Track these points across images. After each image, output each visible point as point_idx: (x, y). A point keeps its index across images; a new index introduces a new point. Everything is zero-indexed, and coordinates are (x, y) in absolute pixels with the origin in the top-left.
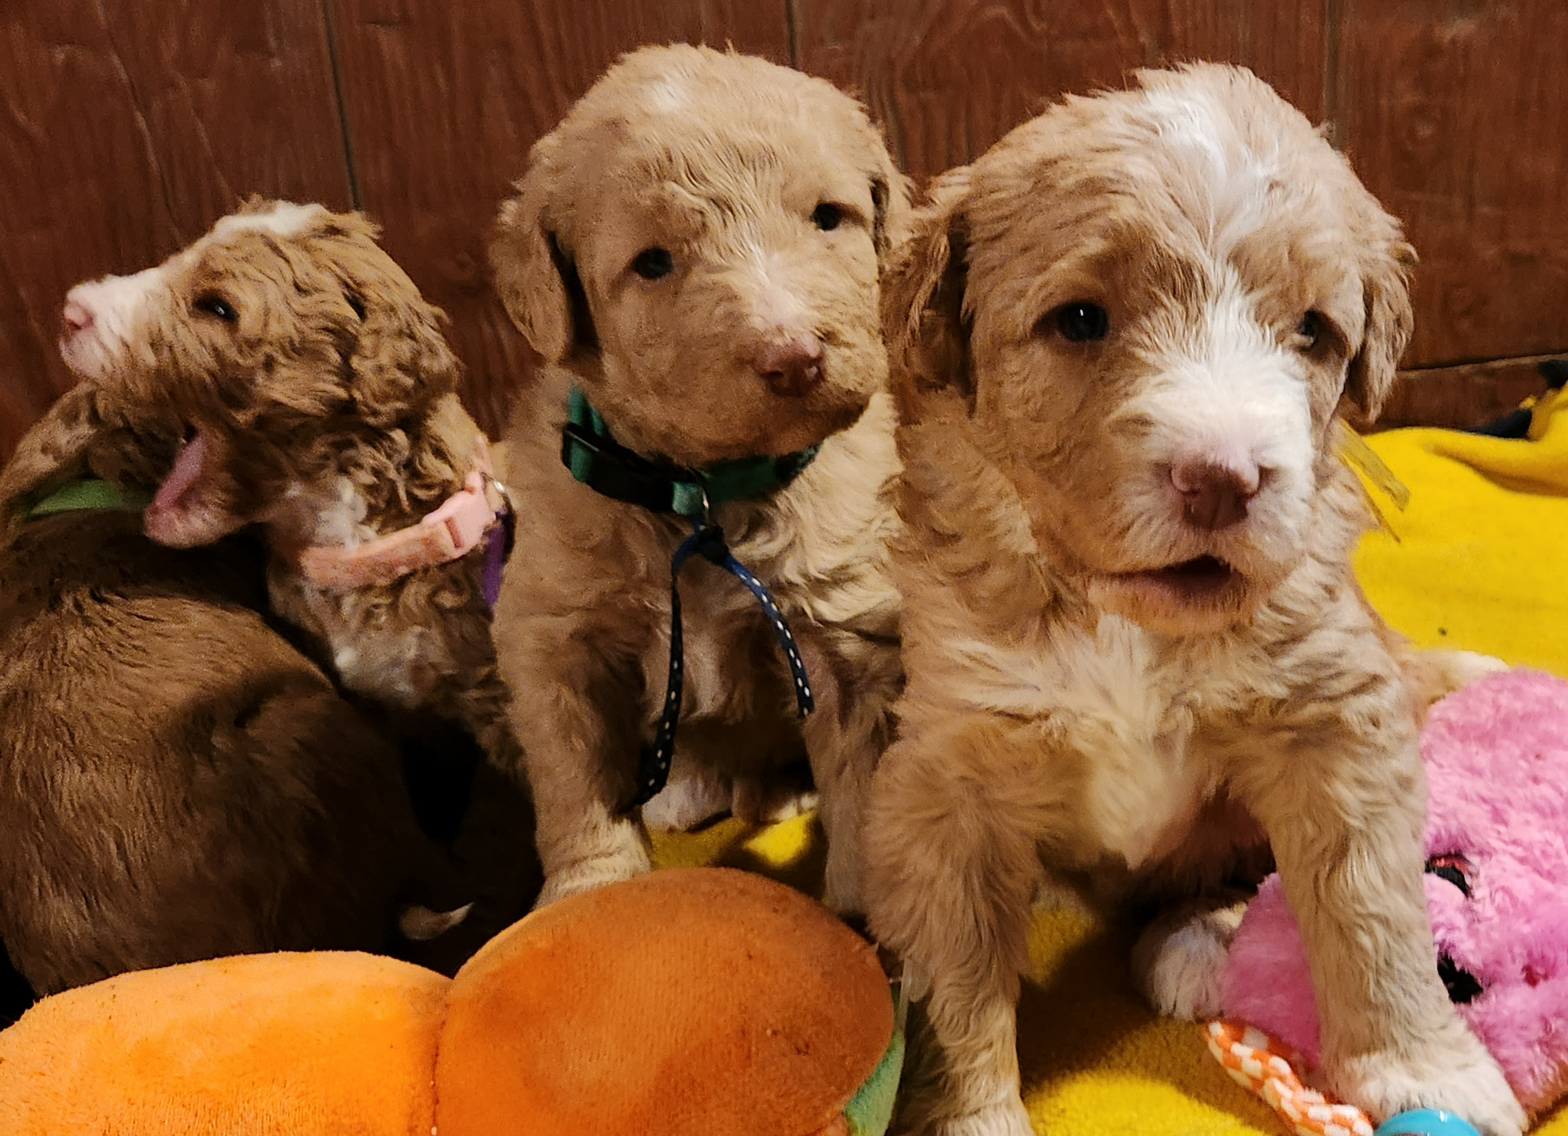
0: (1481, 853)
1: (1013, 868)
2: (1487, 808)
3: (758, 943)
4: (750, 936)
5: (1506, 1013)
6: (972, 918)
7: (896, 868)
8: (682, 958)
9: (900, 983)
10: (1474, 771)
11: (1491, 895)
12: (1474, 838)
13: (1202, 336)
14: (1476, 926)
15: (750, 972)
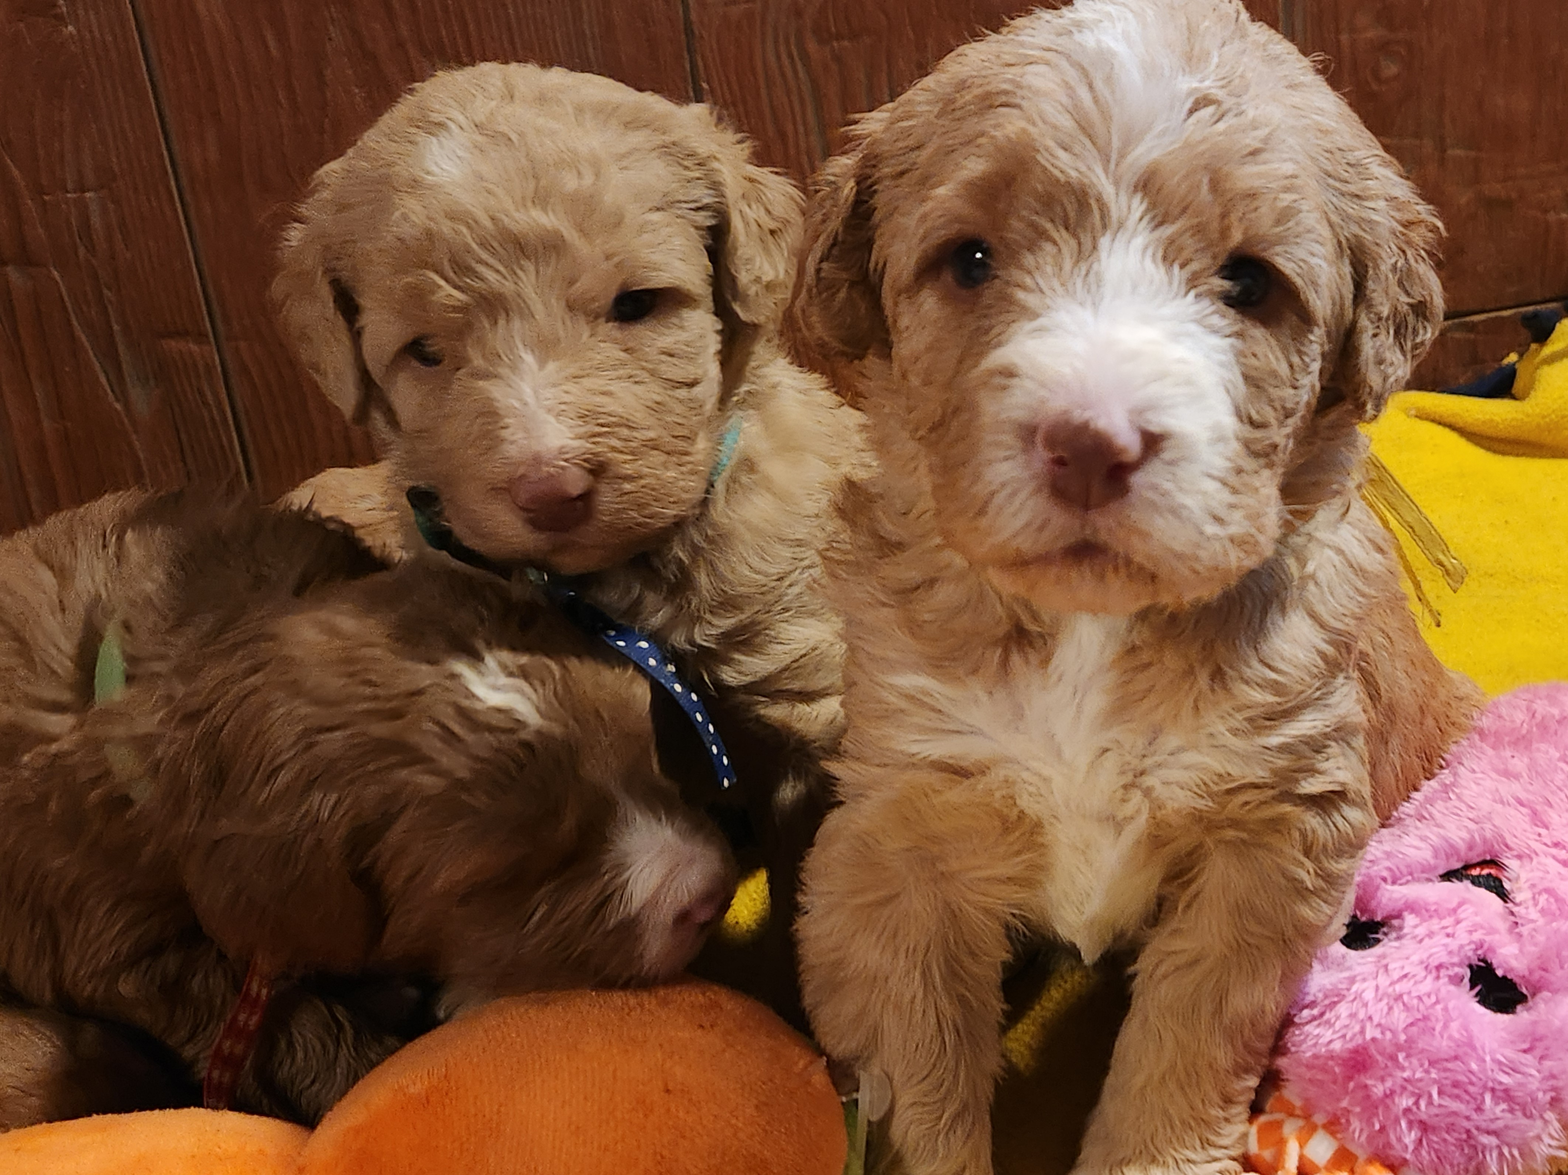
0: (1519, 857)
1: (977, 952)
2: (1524, 810)
3: (678, 1071)
4: (668, 1065)
5: (1557, 1023)
6: (933, 1020)
7: (838, 964)
8: (585, 1098)
9: (856, 1101)
10: (1507, 774)
11: (1534, 898)
12: (1510, 840)
13: (1092, 277)
14: (1520, 929)
15: (668, 1110)
